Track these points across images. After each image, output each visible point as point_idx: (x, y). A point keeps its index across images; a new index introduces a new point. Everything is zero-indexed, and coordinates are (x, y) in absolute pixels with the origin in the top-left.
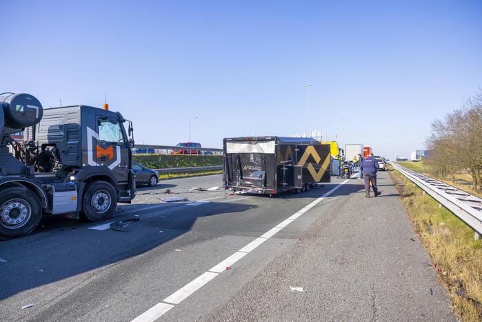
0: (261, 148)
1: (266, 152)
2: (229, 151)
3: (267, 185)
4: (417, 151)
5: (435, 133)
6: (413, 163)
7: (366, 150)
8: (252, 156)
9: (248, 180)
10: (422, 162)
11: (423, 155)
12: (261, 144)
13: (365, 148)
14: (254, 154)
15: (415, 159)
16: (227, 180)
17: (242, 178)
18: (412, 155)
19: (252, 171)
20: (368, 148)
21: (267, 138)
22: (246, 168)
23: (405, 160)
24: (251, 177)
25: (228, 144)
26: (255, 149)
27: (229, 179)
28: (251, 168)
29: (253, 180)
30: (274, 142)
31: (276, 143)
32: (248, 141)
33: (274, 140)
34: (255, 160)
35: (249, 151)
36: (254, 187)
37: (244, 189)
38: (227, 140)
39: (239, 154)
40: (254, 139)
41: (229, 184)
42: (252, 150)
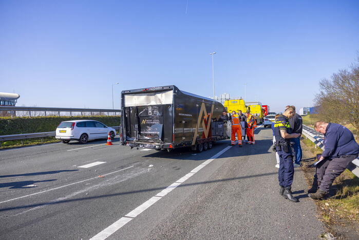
0: (159, 100)
1: (164, 103)
2: (127, 104)
3: (165, 139)
4: (304, 108)
5: (324, 91)
7: (264, 108)
8: (150, 109)
9: (146, 135)
11: (309, 111)
12: (159, 95)
13: (263, 106)
14: (152, 106)
15: (303, 114)
16: (125, 136)
17: (140, 133)
19: (150, 125)
20: (266, 106)
21: (165, 88)
22: (144, 122)
24: (149, 131)
25: (126, 97)
26: (154, 101)
27: (127, 135)
28: (149, 122)
29: (150, 134)
30: (172, 91)
31: (175, 92)
32: (147, 93)
33: (172, 89)
34: (153, 113)
35: (148, 104)
36: (152, 142)
37: (142, 144)
38: (126, 92)
39: (137, 107)
40: (152, 89)
41: (127, 140)
42: (150, 102)
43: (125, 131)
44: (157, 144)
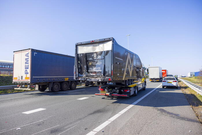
0: (102, 48)
1: (105, 50)
2: (79, 52)
3: (106, 74)
4: (191, 73)
6: (189, 78)
7: (164, 71)
8: (95, 55)
9: (92, 73)
10: (194, 77)
11: (194, 74)
12: (102, 45)
14: (97, 53)
15: (190, 76)
16: (77, 73)
17: (87, 71)
18: (188, 74)
19: (95, 66)
20: (165, 70)
21: (106, 40)
22: (90, 64)
23: (185, 77)
24: (94, 69)
25: (79, 47)
28: (94, 63)
29: (95, 72)
31: (113, 42)
32: (93, 44)
33: (111, 40)
34: (97, 57)
35: (93, 51)
36: (96, 77)
37: (89, 79)
38: (78, 44)
39: (86, 54)
40: (97, 41)
41: (78, 76)
42: (95, 50)
43: (77, 70)
44: (100, 78)
